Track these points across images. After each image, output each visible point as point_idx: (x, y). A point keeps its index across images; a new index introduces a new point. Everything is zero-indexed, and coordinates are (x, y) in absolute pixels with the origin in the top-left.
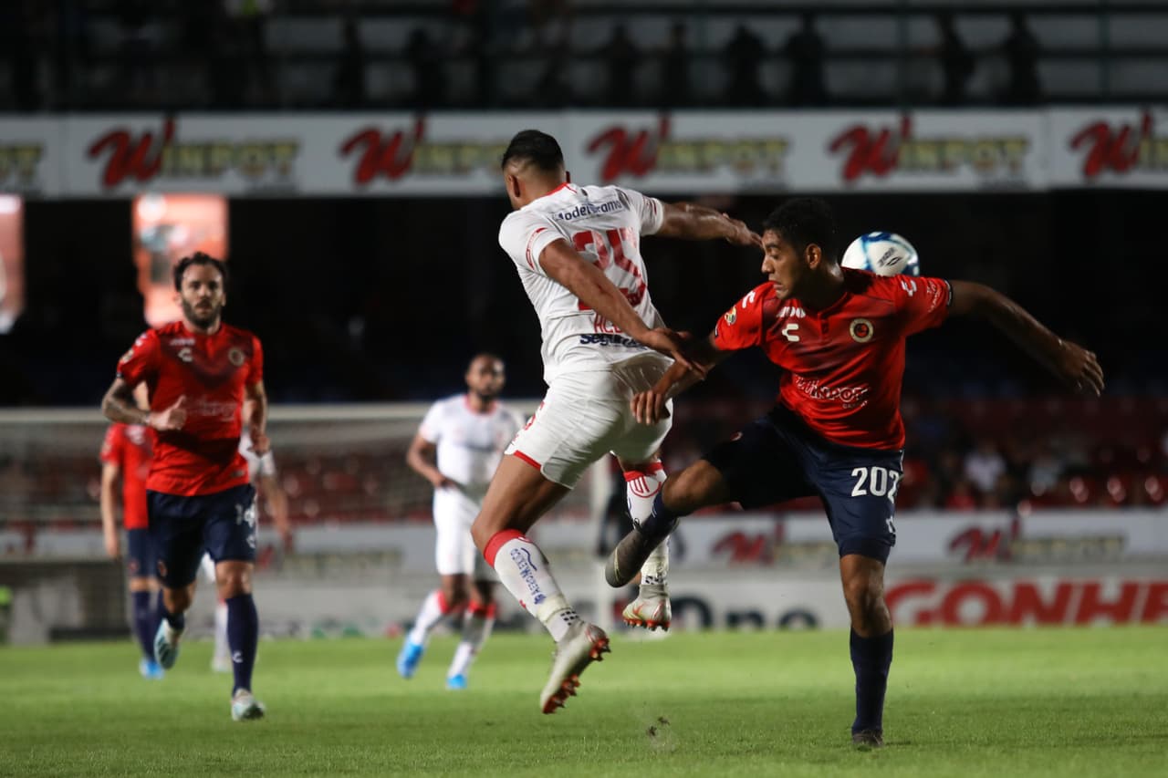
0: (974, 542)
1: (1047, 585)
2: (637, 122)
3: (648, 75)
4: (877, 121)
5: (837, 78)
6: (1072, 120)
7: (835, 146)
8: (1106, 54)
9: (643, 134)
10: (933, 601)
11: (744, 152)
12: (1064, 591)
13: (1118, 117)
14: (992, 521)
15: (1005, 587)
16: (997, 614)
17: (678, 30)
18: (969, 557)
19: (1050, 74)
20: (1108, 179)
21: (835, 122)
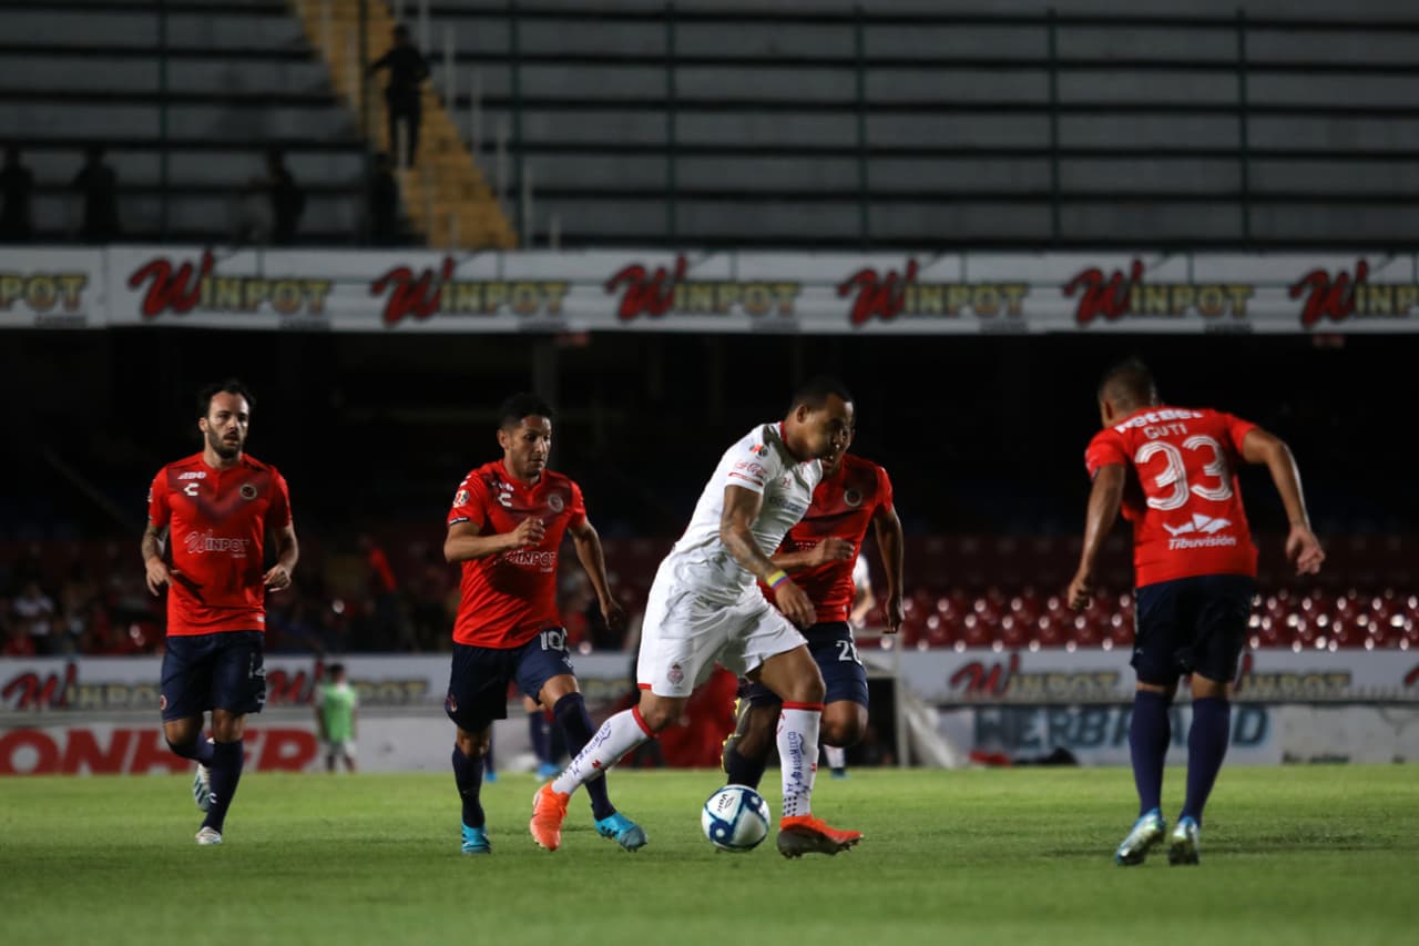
0: (29, 688)
1: (103, 733)
12: (121, 739)
13: (178, 255)
15: (60, 734)
16: (50, 762)
18: (22, 704)
20: (168, 318)
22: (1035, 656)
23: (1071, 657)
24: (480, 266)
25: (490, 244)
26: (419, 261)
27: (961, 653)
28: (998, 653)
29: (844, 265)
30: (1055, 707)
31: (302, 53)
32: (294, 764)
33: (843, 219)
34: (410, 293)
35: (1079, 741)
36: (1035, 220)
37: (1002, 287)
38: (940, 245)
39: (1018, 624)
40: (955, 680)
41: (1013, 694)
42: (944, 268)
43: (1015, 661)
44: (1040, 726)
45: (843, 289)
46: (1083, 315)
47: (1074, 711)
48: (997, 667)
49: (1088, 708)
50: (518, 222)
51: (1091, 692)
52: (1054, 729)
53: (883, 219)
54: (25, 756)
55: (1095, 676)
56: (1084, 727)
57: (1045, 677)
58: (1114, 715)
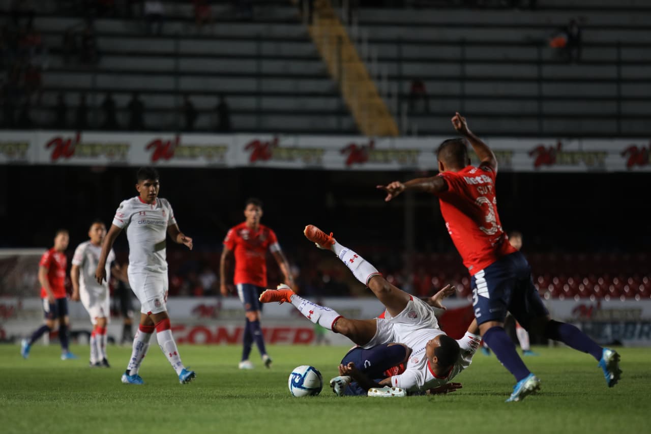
0: (202, 310)
2: (67, 135)
3: (71, 116)
4: (167, 137)
5: (150, 119)
6: (245, 139)
7: (149, 147)
8: (259, 112)
9: (69, 141)
10: (184, 334)
11: (111, 149)
13: (265, 138)
14: (210, 302)
15: (213, 328)
16: (211, 339)
17: (83, 99)
18: (200, 316)
19: (236, 120)
20: (260, 164)
21: (149, 138)
22: (607, 302)
23: (623, 302)
24: (384, 144)
25: (388, 134)
26: (360, 141)
27: (577, 301)
28: (592, 300)
29: (531, 144)
30: (614, 323)
31: (315, 57)
32: (307, 342)
33: (532, 125)
34: (356, 154)
35: (625, 336)
36: (611, 126)
37: (596, 153)
38: (571, 136)
39: (601, 289)
40: (575, 311)
41: (599, 317)
42: (572, 145)
43: (599, 304)
44: (608, 330)
45: (531, 153)
46: (630, 164)
47: (622, 326)
48: (592, 307)
49: (627, 323)
50: (400, 126)
51: (630, 317)
52: (613, 332)
53: (547, 125)
54: (200, 337)
55: (632, 311)
56: (626, 330)
57: (611, 311)
58: (639, 327)
